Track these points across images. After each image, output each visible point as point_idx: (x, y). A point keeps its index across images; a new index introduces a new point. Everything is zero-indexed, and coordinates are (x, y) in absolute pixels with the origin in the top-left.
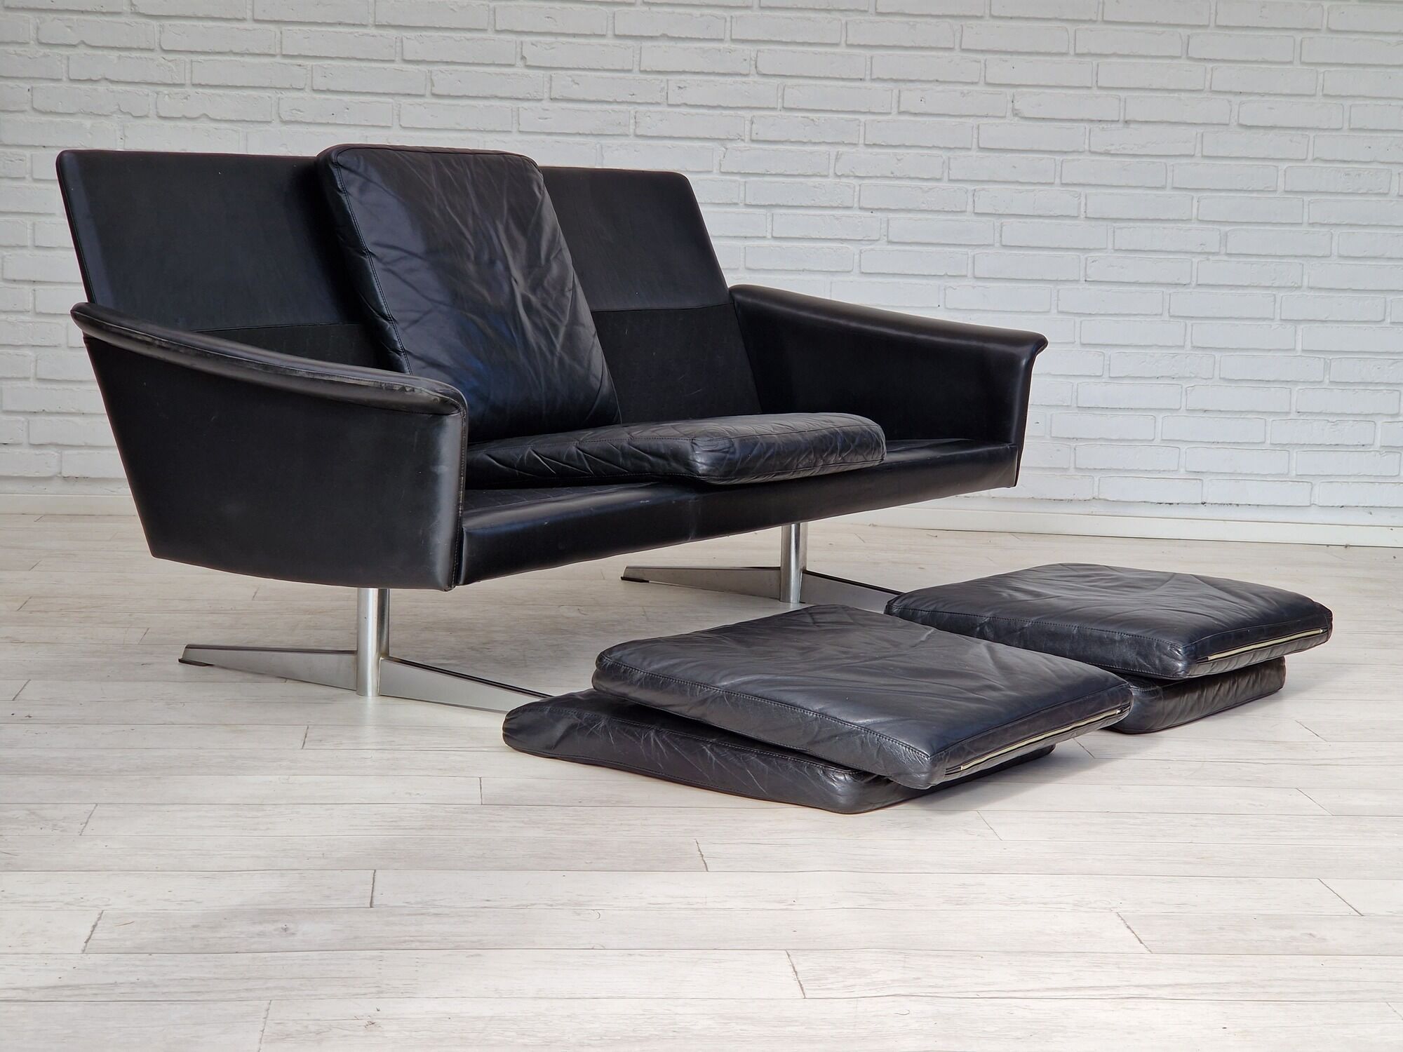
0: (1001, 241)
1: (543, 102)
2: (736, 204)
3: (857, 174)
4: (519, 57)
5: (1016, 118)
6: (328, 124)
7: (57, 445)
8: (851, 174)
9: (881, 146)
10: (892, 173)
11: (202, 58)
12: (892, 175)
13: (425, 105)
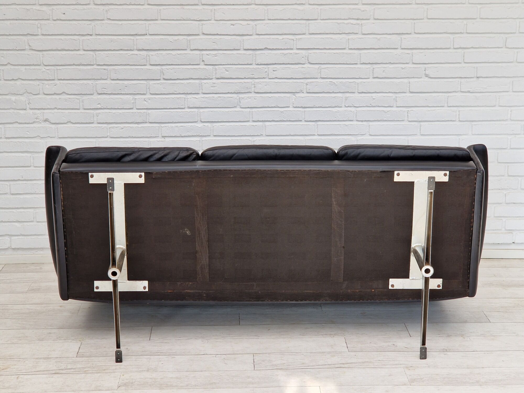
0: (420, 132)
1: (213, 80)
2: (301, 121)
3: (355, 106)
4: (201, 60)
5: (427, 78)
6: (118, 94)
7: (9, 235)
8: (352, 105)
9: (365, 93)
10: (371, 104)
11: (61, 67)
12: (371, 105)
13: (160, 84)
